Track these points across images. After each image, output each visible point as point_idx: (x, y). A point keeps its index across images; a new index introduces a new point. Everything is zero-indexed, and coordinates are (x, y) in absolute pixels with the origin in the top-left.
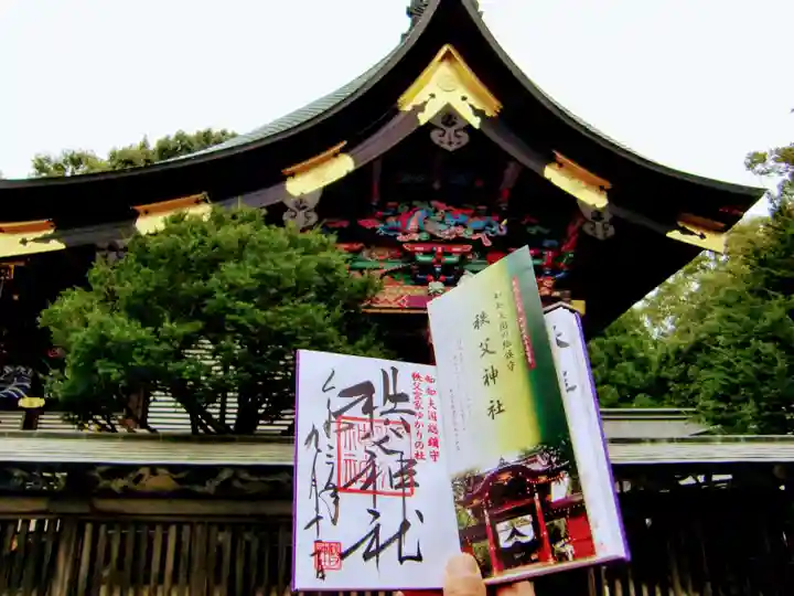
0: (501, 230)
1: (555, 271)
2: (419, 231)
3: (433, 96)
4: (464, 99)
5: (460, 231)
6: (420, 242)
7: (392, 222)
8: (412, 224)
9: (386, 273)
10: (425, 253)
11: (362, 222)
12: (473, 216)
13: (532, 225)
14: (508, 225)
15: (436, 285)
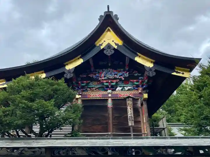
0: (127, 75)
1: (142, 86)
2: (105, 77)
3: (105, 41)
4: (113, 41)
5: (116, 76)
6: (105, 80)
7: (97, 75)
8: (103, 75)
9: (97, 88)
10: (106, 82)
11: (89, 75)
12: (119, 72)
13: (136, 73)
14: (129, 74)
15: (109, 91)
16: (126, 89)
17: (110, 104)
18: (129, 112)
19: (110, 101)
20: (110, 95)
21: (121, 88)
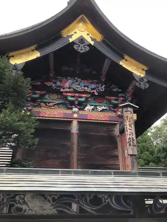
0: (102, 89)
2: (69, 88)
3: (76, 33)
4: (88, 34)
5: (86, 88)
6: (69, 92)
7: (58, 84)
8: (67, 85)
9: (56, 104)
10: (72, 97)
11: (46, 83)
12: (91, 83)
13: (115, 88)
14: (105, 87)
15: (75, 109)
16: (100, 109)
17: (75, 128)
18: (129, 131)
19: (75, 123)
20: (75, 116)
21: (92, 107)
